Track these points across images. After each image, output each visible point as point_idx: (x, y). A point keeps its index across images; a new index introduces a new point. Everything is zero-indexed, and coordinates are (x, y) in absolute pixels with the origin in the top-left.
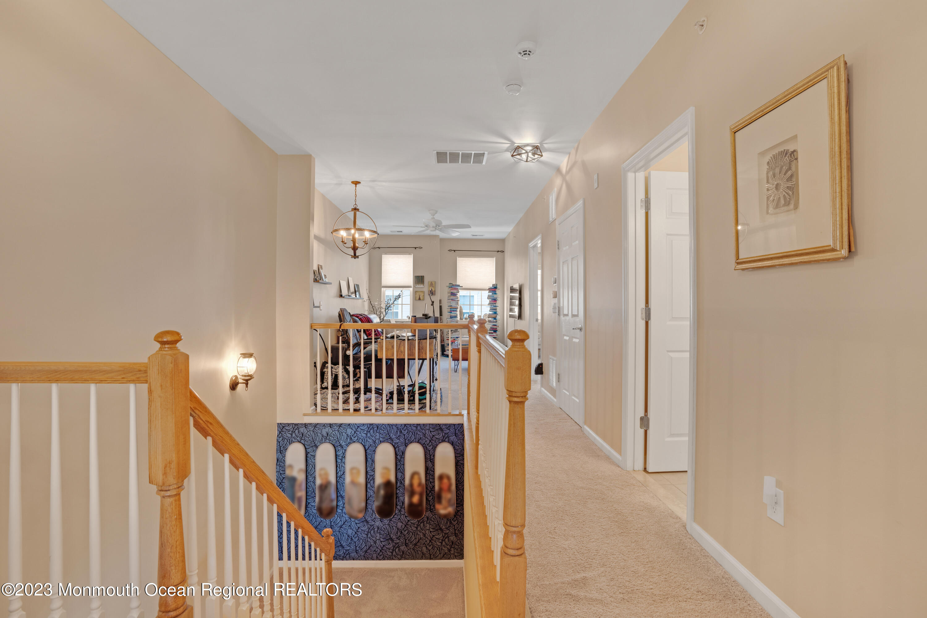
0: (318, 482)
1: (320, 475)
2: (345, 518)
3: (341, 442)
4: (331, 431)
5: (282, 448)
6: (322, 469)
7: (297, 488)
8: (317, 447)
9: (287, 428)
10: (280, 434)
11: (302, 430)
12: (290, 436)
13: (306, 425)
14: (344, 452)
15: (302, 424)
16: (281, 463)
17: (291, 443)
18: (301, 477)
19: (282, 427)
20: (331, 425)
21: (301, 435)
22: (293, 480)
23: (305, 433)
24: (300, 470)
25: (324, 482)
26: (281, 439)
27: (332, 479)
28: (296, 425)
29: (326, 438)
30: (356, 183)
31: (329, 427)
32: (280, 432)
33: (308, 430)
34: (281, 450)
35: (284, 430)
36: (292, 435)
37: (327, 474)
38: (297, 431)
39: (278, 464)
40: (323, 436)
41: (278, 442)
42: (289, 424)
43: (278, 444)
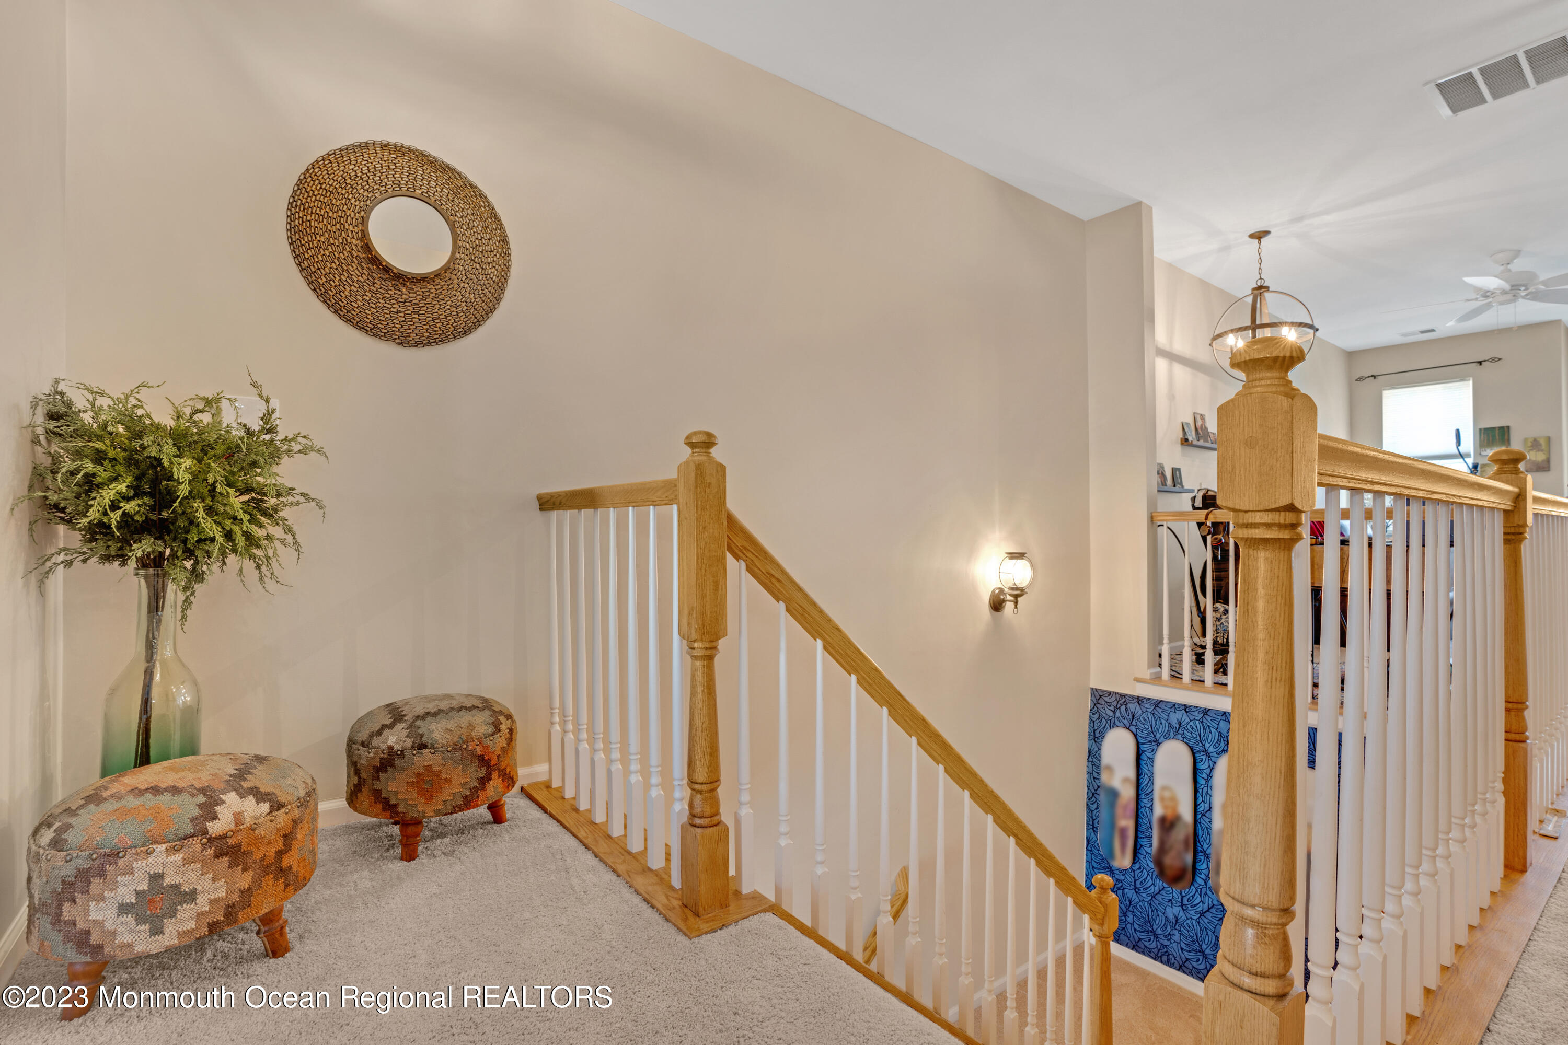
0: (1158, 811)
1: (1162, 799)
2: (1210, 900)
3: (1207, 745)
4: (1186, 719)
5: (1097, 732)
6: (1164, 788)
7: (1119, 811)
8: (1158, 744)
9: (1107, 699)
10: (1095, 708)
11: (1133, 707)
12: (1111, 714)
13: (1139, 700)
14: (1211, 766)
15: (1132, 697)
16: (1094, 757)
17: (1113, 726)
18: (1127, 793)
19: (1098, 697)
20: (1187, 708)
21: (1131, 717)
22: (1114, 794)
23: (1138, 714)
24: (1126, 780)
25: (1169, 813)
26: (1096, 716)
27: (1186, 812)
28: (1123, 696)
29: (1177, 731)
30: (1259, 236)
31: (1183, 711)
32: (1095, 705)
33: (1144, 710)
34: (1096, 737)
35: (1101, 701)
36: (1114, 713)
37: (1173, 799)
38: (1123, 708)
39: (1090, 759)
40: (1170, 726)
41: (1092, 721)
42: (1110, 693)
43: (1092, 725)
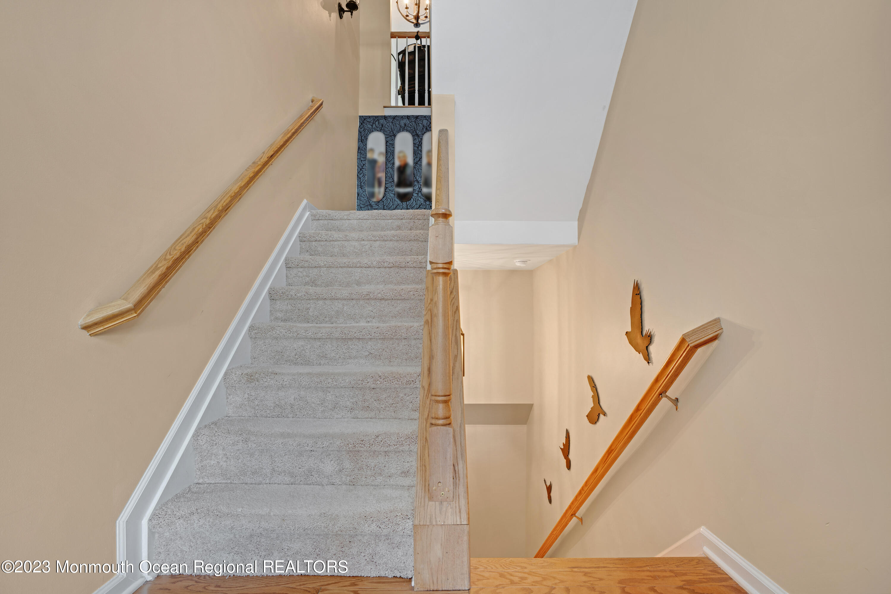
0: (397, 163)
1: (399, 158)
2: (420, 202)
3: (418, 132)
4: (408, 122)
5: (363, 137)
6: (400, 152)
7: (377, 169)
8: (395, 136)
9: (368, 120)
10: (362, 125)
11: (382, 121)
12: (370, 127)
13: (385, 117)
15: (382, 116)
16: (362, 149)
17: (371, 131)
18: (381, 160)
19: (363, 119)
20: (408, 117)
21: (381, 126)
22: (374, 162)
23: (385, 124)
24: (381, 153)
25: (402, 163)
26: (363, 129)
28: (376, 117)
29: (404, 129)
31: (407, 119)
33: (388, 122)
34: (363, 139)
35: (365, 121)
36: (372, 126)
37: (405, 157)
38: (377, 122)
39: (360, 151)
40: (401, 126)
41: (360, 132)
42: (370, 117)
43: (360, 134)
